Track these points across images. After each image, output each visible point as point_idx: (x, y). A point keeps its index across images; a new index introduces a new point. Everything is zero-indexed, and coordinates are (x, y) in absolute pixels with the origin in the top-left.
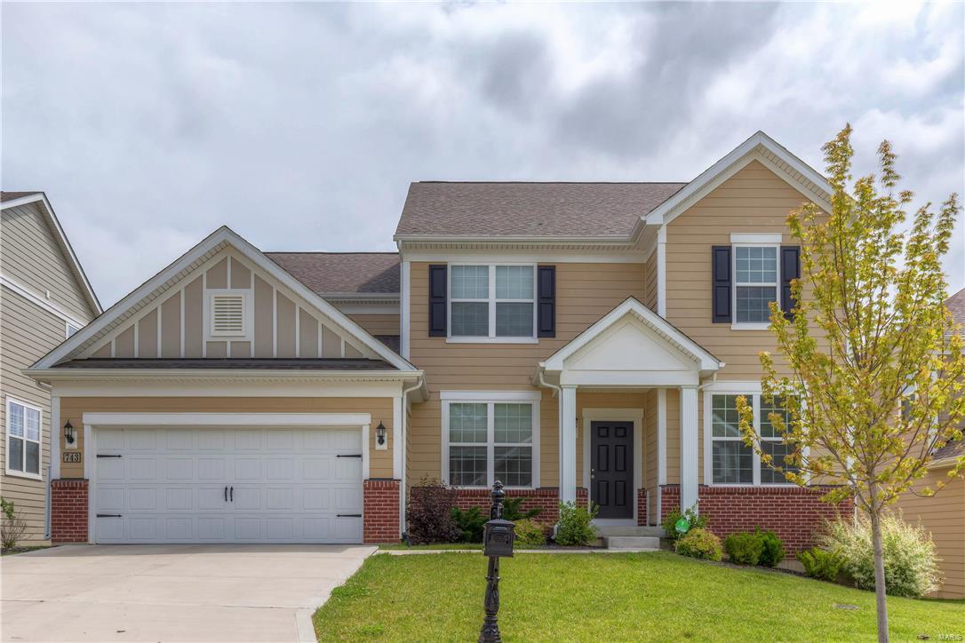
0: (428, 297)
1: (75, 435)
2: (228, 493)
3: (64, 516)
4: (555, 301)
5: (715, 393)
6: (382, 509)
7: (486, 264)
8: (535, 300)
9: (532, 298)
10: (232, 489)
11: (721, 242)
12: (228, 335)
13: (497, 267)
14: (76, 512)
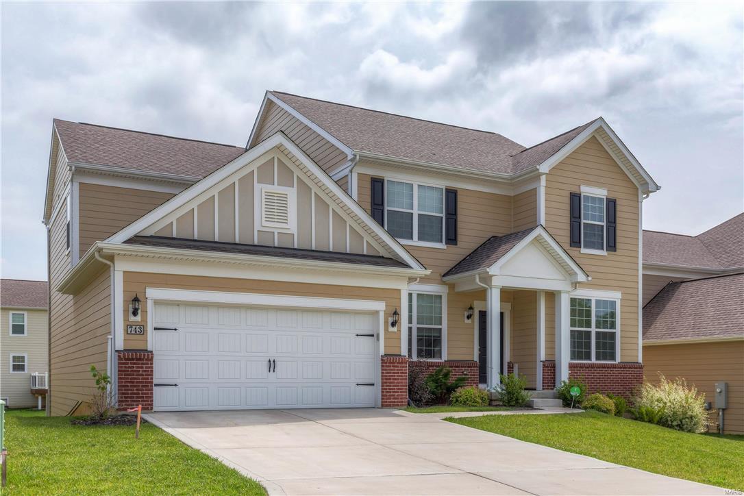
0: (370, 204)
1: (140, 308)
2: (272, 365)
3: (131, 386)
4: (457, 217)
5: (572, 297)
6: (396, 379)
7: (412, 183)
8: (443, 215)
9: (442, 213)
10: (274, 361)
11: (574, 190)
12: (276, 227)
13: (419, 185)
14: (143, 382)
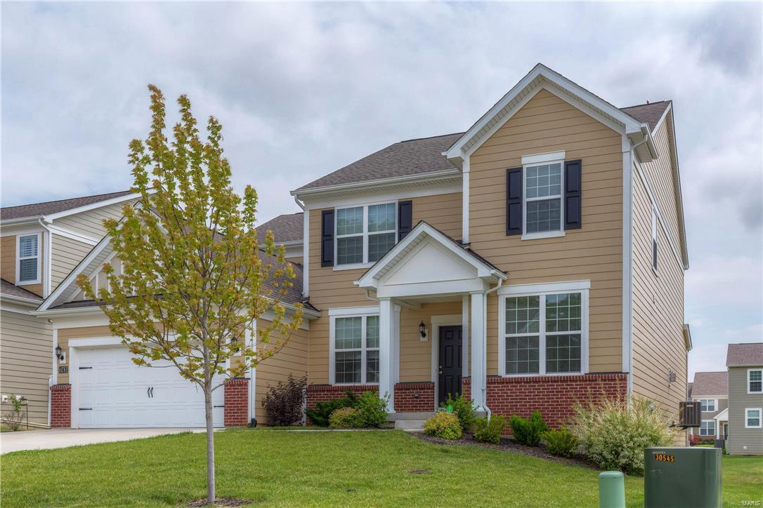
0: (321, 237)
1: (64, 354)
2: (150, 392)
5: (508, 296)
8: (396, 231)
9: (394, 229)
10: (152, 389)
11: (513, 164)
13: (369, 207)
14: (64, 407)
